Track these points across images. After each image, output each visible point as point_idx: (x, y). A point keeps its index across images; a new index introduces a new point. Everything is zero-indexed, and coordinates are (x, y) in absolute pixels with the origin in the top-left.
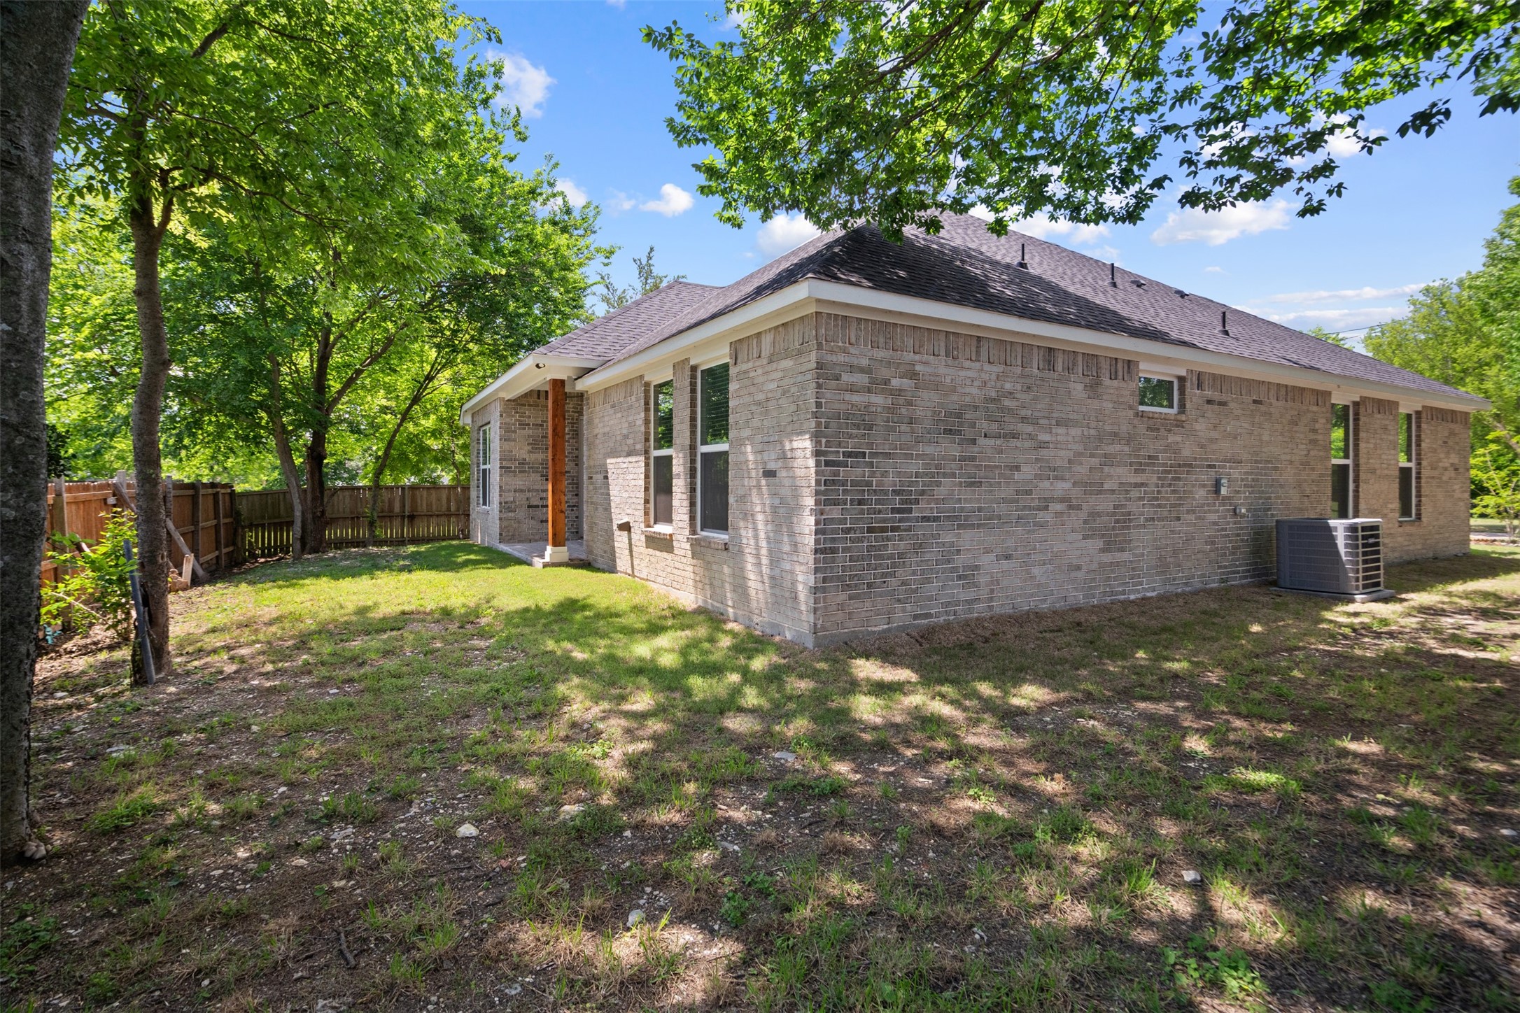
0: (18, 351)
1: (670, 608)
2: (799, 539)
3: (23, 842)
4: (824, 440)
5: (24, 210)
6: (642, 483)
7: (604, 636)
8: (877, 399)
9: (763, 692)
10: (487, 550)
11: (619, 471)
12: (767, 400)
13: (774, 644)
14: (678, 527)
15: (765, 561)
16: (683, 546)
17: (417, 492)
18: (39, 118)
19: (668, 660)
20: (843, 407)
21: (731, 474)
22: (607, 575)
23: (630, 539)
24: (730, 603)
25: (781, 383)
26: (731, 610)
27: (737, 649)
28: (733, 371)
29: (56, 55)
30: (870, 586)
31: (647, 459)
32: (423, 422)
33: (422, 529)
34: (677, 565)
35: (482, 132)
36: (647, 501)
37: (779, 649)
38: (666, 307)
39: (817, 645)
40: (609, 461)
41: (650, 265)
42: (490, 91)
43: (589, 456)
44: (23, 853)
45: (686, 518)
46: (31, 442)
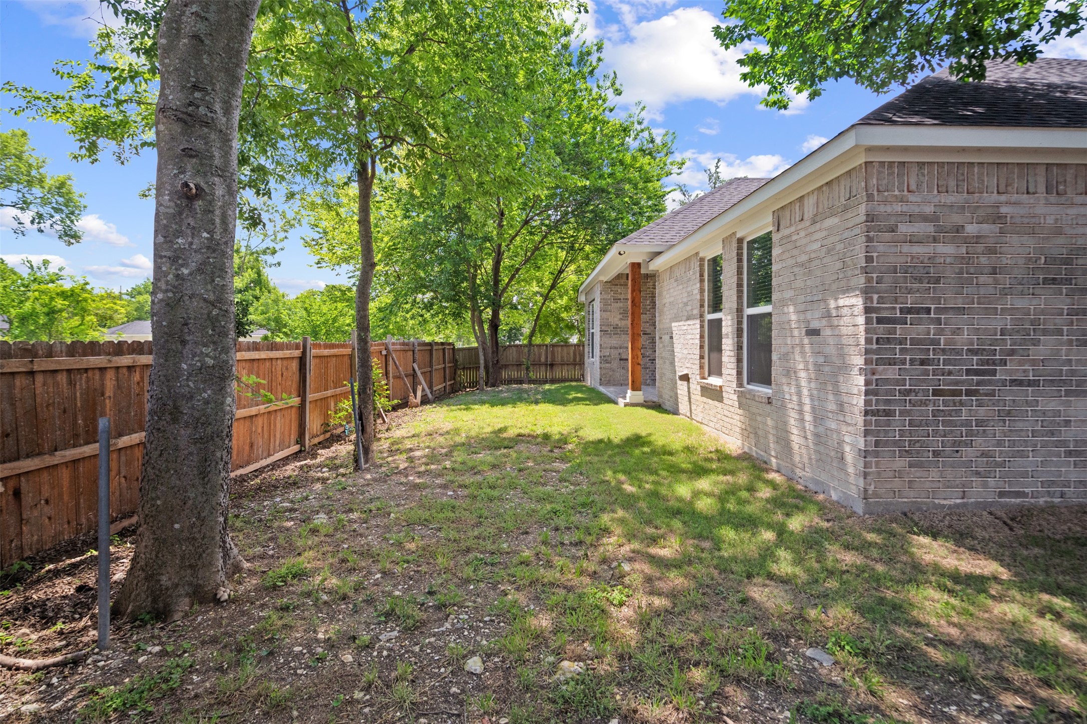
0: (214, 251)
1: (717, 451)
2: (845, 399)
3: (218, 586)
4: (875, 297)
5: (216, 154)
6: (698, 342)
7: (655, 472)
8: (947, 249)
9: (799, 561)
10: (592, 390)
11: (681, 332)
12: (810, 260)
13: (817, 503)
14: (726, 380)
15: (808, 417)
16: (731, 397)
17: (555, 349)
18: (227, 91)
19: (704, 505)
20: (902, 260)
21: (774, 333)
22: (670, 416)
23: (689, 388)
24: (773, 453)
25: (825, 242)
26: (774, 460)
27: (776, 503)
28: (775, 237)
29: (236, 45)
30: (936, 454)
31: (702, 322)
32: (559, 301)
33: (558, 374)
34: (726, 413)
35: (590, 95)
36: (702, 357)
37: (822, 509)
38: (725, 199)
39: (869, 511)
40: (673, 324)
41: (717, 173)
42: (594, 64)
43: (660, 321)
44: (216, 594)
45: (734, 372)
46: (223, 313)
